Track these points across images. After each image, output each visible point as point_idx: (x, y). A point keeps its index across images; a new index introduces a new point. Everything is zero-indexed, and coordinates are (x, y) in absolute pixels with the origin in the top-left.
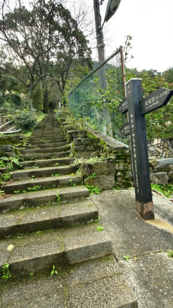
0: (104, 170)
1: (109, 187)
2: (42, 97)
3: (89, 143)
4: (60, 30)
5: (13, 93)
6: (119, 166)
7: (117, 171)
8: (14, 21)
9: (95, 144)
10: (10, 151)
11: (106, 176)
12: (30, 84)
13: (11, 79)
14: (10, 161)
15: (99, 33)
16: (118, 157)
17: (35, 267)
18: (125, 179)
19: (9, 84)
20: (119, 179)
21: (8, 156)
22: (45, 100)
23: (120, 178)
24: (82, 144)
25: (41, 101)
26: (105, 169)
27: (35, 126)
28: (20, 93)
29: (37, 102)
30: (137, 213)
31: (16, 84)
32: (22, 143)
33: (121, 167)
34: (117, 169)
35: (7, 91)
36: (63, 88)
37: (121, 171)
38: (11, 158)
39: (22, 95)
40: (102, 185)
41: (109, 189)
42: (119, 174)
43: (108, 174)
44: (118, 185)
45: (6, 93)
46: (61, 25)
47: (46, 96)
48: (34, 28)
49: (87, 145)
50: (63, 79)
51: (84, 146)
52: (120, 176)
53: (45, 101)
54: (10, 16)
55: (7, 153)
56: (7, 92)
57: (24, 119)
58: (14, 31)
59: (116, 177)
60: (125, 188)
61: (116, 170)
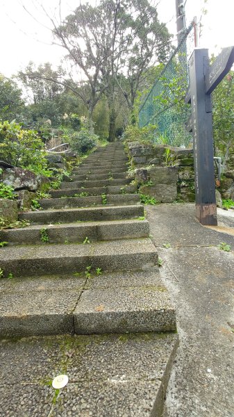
0: (163, 178)
1: (169, 199)
2: (108, 120)
3: (152, 154)
4: (133, 25)
5: (73, 115)
6: (183, 174)
7: (180, 181)
8: (76, 24)
9: (159, 155)
10: (60, 162)
11: (165, 186)
12: (91, 99)
13: (71, 100)
14: (59, 173)
15: (180, 14)
16: (183, 164)
17: (69, 235)
18: (191, 191)
19: (68, 106)
20: (183, 190)
21: (57, 167)
22: (111, 124)
23: (185, 189)
24: (142, 155)
25: (107, 127)
26: (165, 176)
27: (95, 149)
28: (80, 116)
29: (101, 127)
30: (196, 219)
31: (77, 106)
32: (76, 162)
33: (187, 176)
34: (181, 177)
35: (65, 114)
36: (133, 102)
37: (187, 181)
38: (61, 170)
39: (82, 119)
40: (160, 196)
41: (168, 202)
42: (183, 184)
43: (168, 183)
44: (181, 198)
45: (64, 118)
46: (135, 19)
47: (112, 119)
48: (99, 29)
49: (148, 157)
50: (132, 90)
51: (145, 158)
52: (184, 186)
53: (112, 126)
54: (71, 19)
55: (57, 164)
56: (66, 116)
57: (82, 140)
58: (75, 37)
59: (179, 189)
60: (191, 202)
61: (179, 179)
